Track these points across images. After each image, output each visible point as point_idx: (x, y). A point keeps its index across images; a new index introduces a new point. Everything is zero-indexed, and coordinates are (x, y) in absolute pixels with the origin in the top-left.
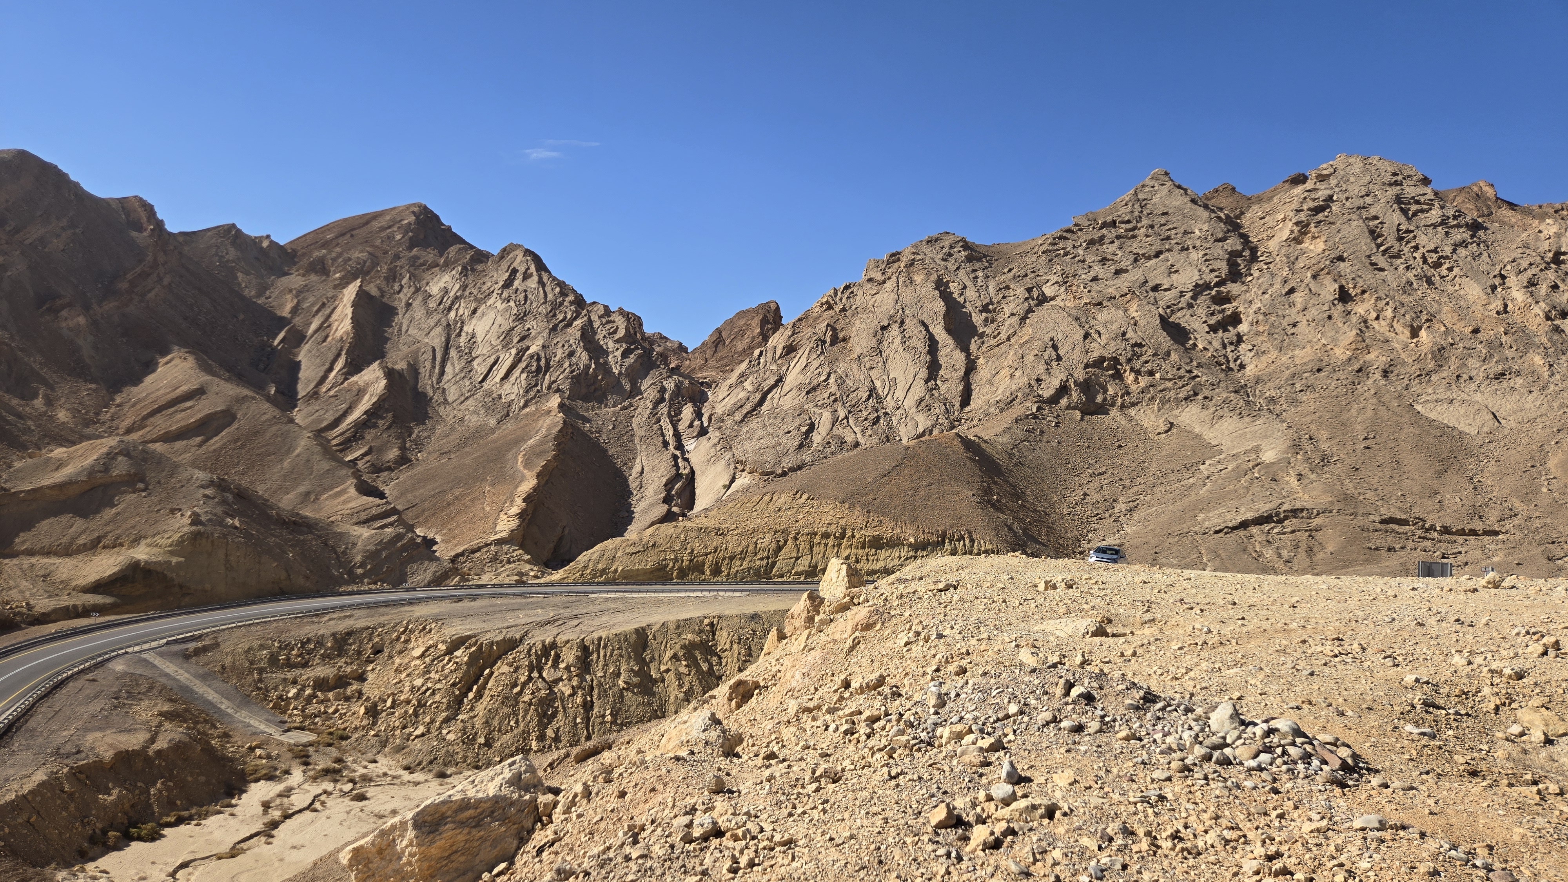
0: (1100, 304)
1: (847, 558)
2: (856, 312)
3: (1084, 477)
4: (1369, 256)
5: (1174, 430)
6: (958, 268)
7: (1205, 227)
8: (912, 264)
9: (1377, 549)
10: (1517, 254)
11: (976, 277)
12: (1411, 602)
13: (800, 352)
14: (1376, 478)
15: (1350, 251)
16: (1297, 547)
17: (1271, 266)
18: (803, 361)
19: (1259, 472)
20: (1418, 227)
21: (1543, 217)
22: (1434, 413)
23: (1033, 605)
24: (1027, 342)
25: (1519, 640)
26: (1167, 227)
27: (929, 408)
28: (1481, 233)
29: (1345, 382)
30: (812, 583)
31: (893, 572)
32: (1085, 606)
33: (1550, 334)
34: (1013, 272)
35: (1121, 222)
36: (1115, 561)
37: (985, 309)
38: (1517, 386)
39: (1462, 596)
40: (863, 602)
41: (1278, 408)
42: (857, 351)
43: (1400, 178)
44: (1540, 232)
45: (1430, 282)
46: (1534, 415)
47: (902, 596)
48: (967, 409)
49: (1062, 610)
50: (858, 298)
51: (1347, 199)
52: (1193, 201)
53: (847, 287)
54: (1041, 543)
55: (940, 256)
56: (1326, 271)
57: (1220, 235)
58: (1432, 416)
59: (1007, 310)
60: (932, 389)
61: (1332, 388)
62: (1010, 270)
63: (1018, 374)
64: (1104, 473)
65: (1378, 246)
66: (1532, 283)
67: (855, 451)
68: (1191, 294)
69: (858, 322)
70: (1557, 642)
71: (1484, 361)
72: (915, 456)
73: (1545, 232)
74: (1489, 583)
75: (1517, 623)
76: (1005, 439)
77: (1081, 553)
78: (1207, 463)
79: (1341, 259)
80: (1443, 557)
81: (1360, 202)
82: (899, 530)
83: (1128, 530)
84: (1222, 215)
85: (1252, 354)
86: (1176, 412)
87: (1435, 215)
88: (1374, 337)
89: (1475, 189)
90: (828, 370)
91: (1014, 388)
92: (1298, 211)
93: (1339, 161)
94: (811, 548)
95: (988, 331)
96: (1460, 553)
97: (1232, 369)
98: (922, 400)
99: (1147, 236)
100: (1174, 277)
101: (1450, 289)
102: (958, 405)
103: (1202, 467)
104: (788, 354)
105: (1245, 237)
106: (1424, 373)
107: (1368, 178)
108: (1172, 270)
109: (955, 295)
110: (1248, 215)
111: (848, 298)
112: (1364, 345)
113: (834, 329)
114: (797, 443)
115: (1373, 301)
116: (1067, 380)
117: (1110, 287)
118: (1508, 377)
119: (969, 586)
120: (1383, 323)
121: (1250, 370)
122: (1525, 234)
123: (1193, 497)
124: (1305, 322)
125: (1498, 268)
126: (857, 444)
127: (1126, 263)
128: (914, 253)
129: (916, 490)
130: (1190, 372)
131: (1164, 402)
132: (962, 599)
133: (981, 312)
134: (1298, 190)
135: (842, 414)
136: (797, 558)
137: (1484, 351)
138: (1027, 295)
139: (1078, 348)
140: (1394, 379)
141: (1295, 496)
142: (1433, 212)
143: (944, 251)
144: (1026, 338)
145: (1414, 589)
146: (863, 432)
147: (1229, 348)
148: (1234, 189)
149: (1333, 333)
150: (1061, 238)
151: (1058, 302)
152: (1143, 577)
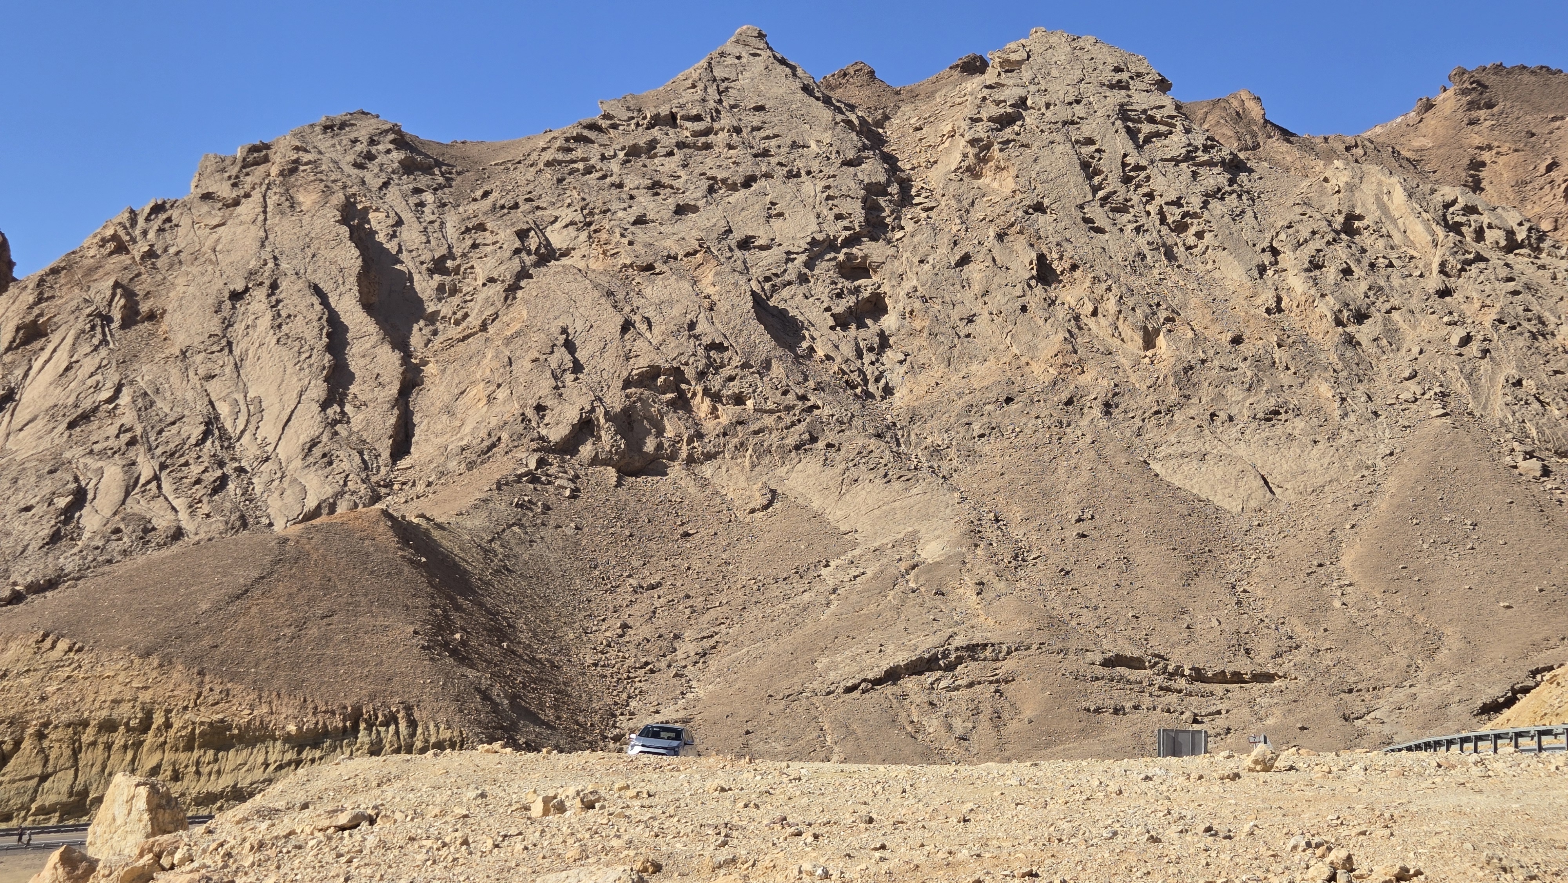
0: (650, 267)
1: (155, 771)
2: (177, 260)
3: (624, 595)
4: (1081, 207)
5: (777, 505)
6: (386, 185)
7: (827, 137)
8: (293, 171)
9: (1097, 711)
10: (1293, 215)
11: (421, 204)
12: (1142, 802)
13: (55, 338)
14: (1096, 588)
15: (1053, 196)
16: (977, 712)
17: (932, 214)
18: (61, 359)
19: (916, 581)
20: (1152, 162)
21: (1329, 156)
22: (1179, 476)
23: (519, 847)
24: (517, 334)
25: (1297, 858)
26: (762, 133)
27: (328, 459)
28: (1243, 177)
29: (1047, 422)
30: (77, 828)
31: (251, 795)
32: (615, 843)
33: (1341, 348)
34: (491, 198)
35: (684, 118)
36: (674, 751)
37: (438, 267)
38: (1296, 432)
39: (1216, 788)
40: (182, 862)
41: (945, 467)
42: (180, 340)
43: (1125, 76)
44: (1326, 180)
45: (1170, 256)
46: (1320, 481)
47: (261, 845)
48: (403, 463)
49: (572, 852)
50: (181, 231)
51: (1048, 105)
52: (806, 89)
53: (158, 209)
54: (543, 723)
55: (350, 158)
56: (1017, 228)
57: (851, 155)
58: (1177, 480)
59: (481, 272)
60: (335, 422)
61: (1028, 431)
62: (486, 194)
63: (502, 394)
64: (659, 585)
65: (1095, 190)
66: (1315, 265)
67: (175, 548)
68: (803, 257)
69: (181, 281)
70: (1349, 858)
71: (1249, 390)
72: (301, 556)
73: (1333, 181)
74: (1256, 762)
75: (1294, 829)
76: (478, 521)
77: (617, 739)
78: (833, 564)
79: (1039, 208)
80: (1195, 721)
81: (1066, 113)
82: (265, 709)
83: (701, 691)
84: (853, 118)
85: (905, 368)
86: (781, 471)
87: (1176, 143)
88: (1090, 344)
89: (1235, 103)
90: (116, 378)
91: (494, 422)
92: (974, 120)
93: (1035, 39)
94: (76, 753)
95: (445, 309)
96: (1219, 712)
97: (871, 396)
98: (314, 443)
99: (731, 147)
100: (776, 223)
101: (1200, 269)
102: (386, 454)
103: (824, 572)
104: (26, 342)
105: (890, 160)
106: (1163, 408)
107: (1078, 74)
108: (772, 213)
109: (381, 237)
110: (895, 121)
111: (161, 230)
112: (1075, 358)
113: (129, 295)
114: (46, 531)
115: (1088, 284)
116: (593, 410)
117: (667, 237)
118: (1283, 417)
119: (398, 816)
120: (1103, 321)
121: (900, 398)
122: (1305, 183)
123: (809, 627)
124: (986, 315)
125: (1268, 236)
126: (178, 534)
127: (694, 194)
128: (297, 149)
129: (301, 625)
130: (803, 398)
131: (762, 452)
132: (383, 845)
133: (431, 272)
134: (974, 83)
135: (146, 469)
136: (44, 778)
137: (1249, 374)
138: (518, 244)
139: (611, 349)
140: (1121, 417)
141: (974, 621)
142: (1174, 138)
143: (359, 147)
144: (516, 327)
145: (1147, 778)
146: (192, 508)
147: (868, 357)
148: (872, 73)
149: (1030, 337)
150: (580, 139)
151: (574, 260)
152: (721, 780)
